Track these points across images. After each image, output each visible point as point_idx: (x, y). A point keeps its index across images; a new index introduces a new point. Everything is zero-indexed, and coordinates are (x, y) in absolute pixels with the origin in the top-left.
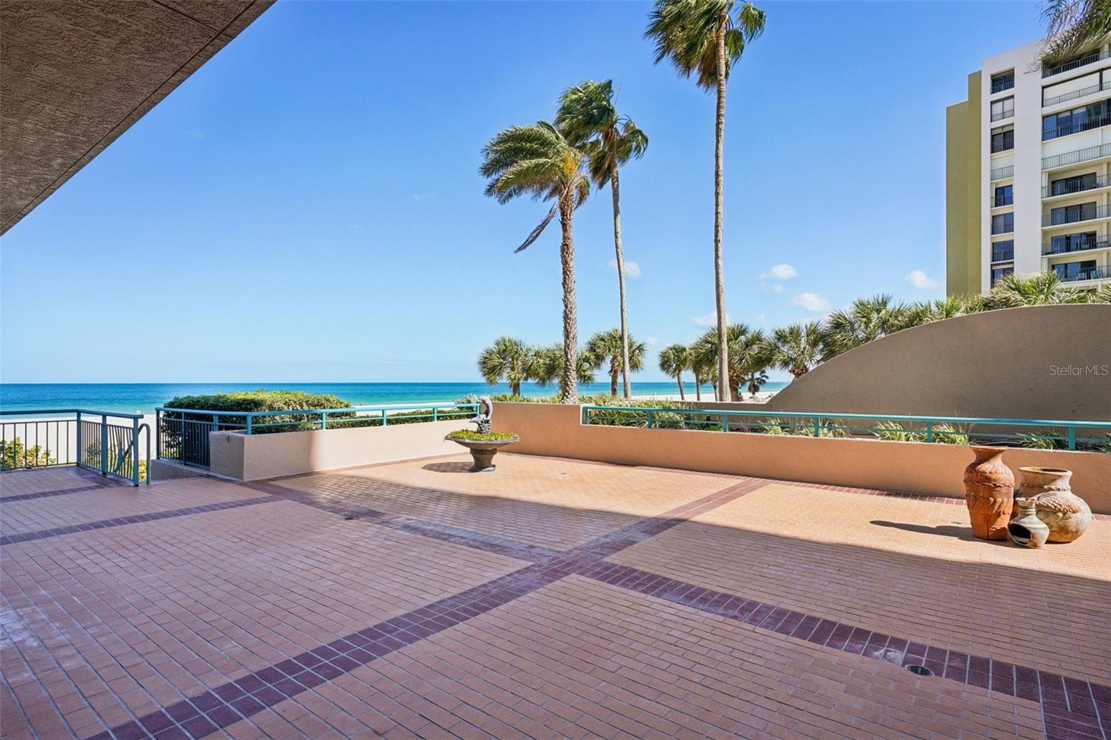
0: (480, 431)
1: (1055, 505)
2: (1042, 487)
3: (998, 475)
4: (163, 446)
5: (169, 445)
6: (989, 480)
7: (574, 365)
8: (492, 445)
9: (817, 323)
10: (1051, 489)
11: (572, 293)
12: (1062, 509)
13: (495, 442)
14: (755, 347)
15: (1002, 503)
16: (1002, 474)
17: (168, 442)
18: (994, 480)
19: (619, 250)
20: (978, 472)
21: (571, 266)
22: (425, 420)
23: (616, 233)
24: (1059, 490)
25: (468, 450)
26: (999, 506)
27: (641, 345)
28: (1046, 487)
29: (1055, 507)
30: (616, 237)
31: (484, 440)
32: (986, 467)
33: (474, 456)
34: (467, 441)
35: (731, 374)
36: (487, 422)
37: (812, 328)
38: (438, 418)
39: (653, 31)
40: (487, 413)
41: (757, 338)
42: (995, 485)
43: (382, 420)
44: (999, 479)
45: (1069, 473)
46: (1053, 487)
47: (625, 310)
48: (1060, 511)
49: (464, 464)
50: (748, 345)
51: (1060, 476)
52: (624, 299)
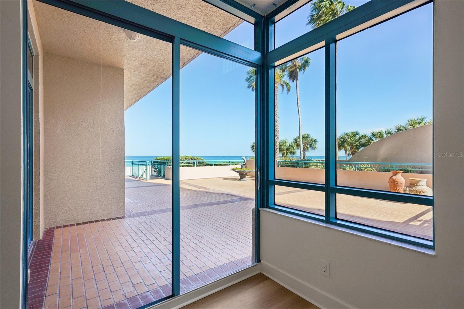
0: (242, 168)
1: (417, 190)
2: (414, 184)
3: (398, 180)
4: (153, 171)
5: (155, 172)
6: (395, 181)
7: (278, 147)
8: (245, 172)
9: (390, 129)
10: (417, 185)
11: (277, 122)
12: (419, 191)
13: (245, 171)
14: (363, 140)
15: (399, 189)
16: (399, 179)
17: (155, 170)
18: (396, 182)
19: (298, 105)
20: (393, 179)
21: (277, 112)
22: (227, 165)
23: (297, 99)
24: (420, 185)
25: (238, 174)
26: (398, 190)
27: (315, 140)
28: (416, 184)
29: (417, 191)
30: (297, 100)
31: (242, 170)
32: (394, 177)
33: (240, 176)
34: (237, 170)
35: (352, 151)
36: (244, 165)
37: (388, 131)
38: (231, 165)
39: (310, 22)
40: (244, 162)
41: (364, 136)
42: (396, 183)
43: (213, 164)
44: (398, 181)
45: (426, 180)
46: (418, 184)
47: (301, 127)
48: (418, 192)
49: (238, 179)
50: (360, 139)
51: (420, 181)
52: (300, 123)
